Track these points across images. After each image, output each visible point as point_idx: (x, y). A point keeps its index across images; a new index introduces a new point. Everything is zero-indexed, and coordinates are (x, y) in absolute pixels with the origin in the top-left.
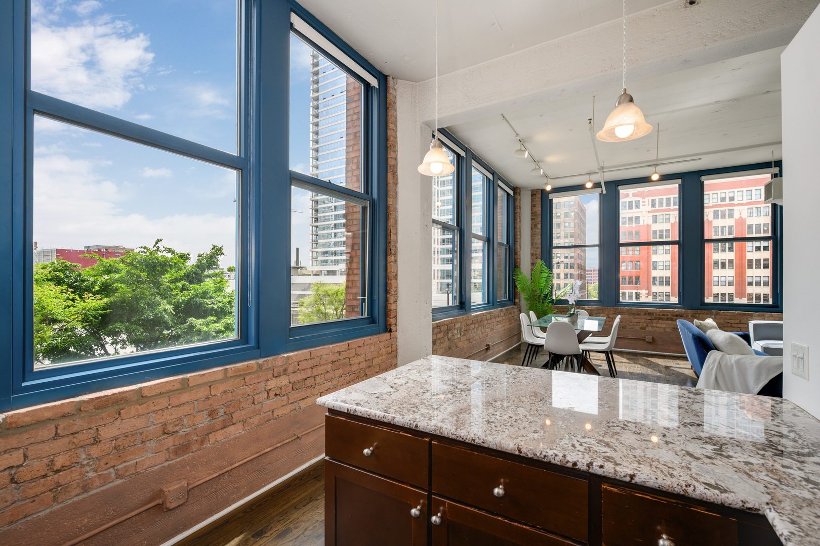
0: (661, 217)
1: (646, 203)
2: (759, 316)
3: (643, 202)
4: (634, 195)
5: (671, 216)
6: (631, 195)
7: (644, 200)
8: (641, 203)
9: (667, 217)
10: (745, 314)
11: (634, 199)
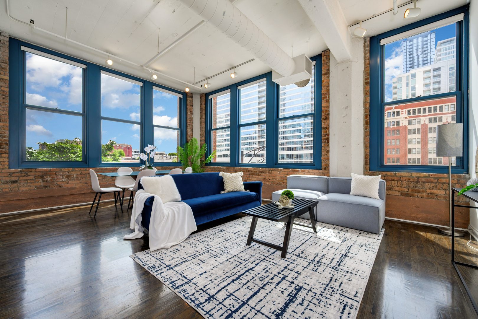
0: (414, 121)
1: (404, 113)
2: (302, 172)
3: (402, 112)
4: (396, 108)
5: (421, 120)
6: (393, 108)
7: (402, 111)
8: (401, 113)
9: (419, 120)
10: (295, 170)
11: (396, 110)
